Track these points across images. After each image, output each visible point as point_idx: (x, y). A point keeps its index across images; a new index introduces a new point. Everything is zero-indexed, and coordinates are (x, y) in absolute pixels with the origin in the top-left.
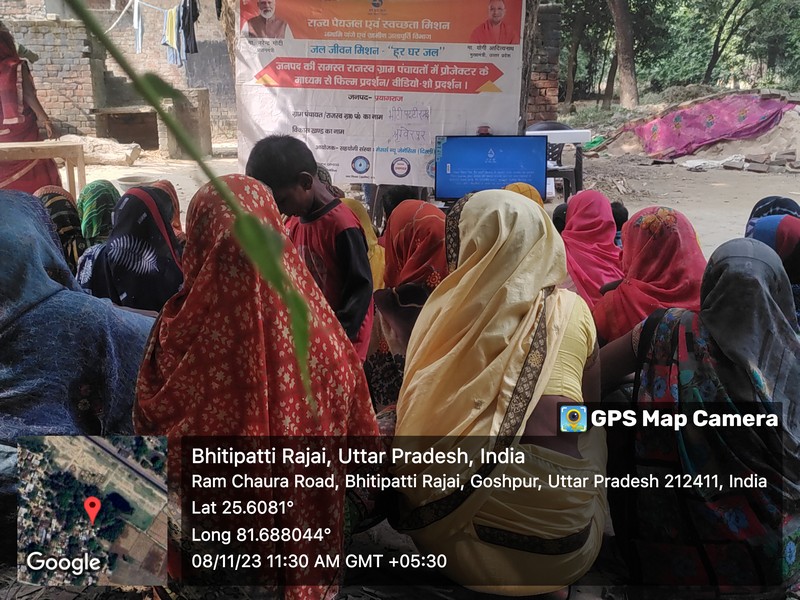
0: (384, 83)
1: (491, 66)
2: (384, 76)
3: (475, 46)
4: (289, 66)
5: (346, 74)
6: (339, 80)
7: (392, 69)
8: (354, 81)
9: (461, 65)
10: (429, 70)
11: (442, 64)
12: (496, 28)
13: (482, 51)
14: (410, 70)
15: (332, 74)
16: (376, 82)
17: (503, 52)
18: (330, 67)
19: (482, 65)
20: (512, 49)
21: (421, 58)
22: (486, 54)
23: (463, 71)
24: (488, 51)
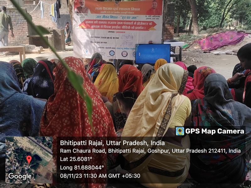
0: (119, 27)
1: (153, 22)
3: (148, 16)
8: (110, 27)
11: (137, 22)
12: (154, 10)
13: (150, 17)
15: (103, 25)
16: (117, 27)
17: (157, 18)
18: (102, 22)
19: (150, 22)
20: (159, 17)
21: (131, 20)
22: (151, 18)
23: (144, 24)
24: (152, 17)
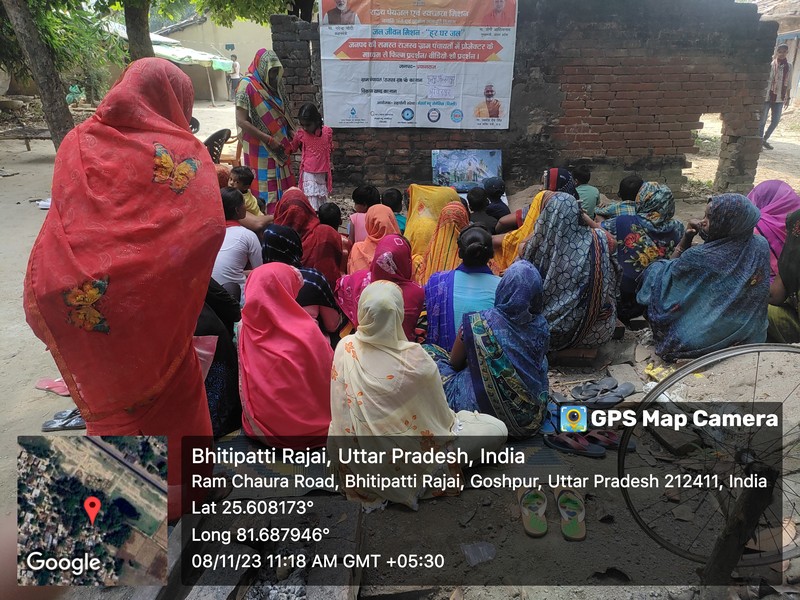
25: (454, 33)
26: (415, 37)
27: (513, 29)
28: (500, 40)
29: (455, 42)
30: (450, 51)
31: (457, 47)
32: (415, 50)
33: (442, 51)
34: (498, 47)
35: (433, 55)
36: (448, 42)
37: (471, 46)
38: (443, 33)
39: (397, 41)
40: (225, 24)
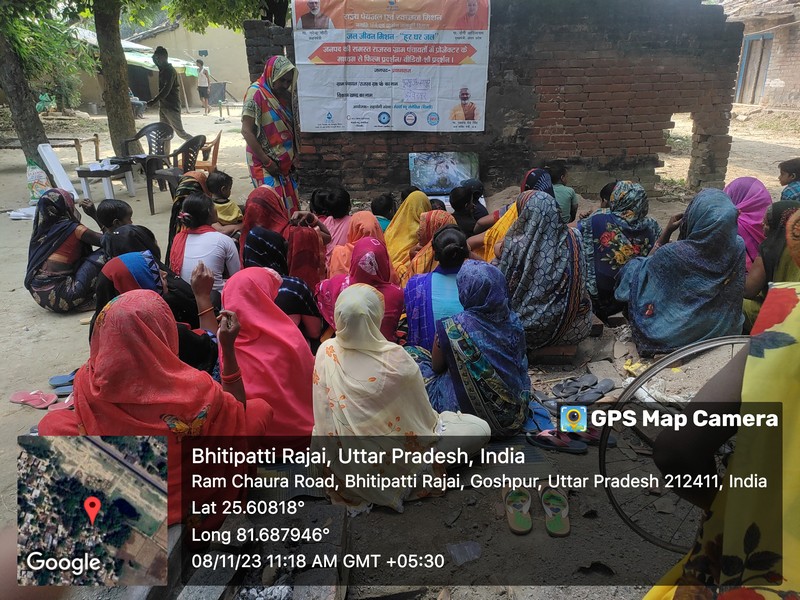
2: (397, 55)
4: (333, 49)
5: (371, 54)
6: (368, 58)
7: (403, 50)
9: (449, 46)
10: (428, 49)
14: (416, 50)
25: (428, 37)
26: (389, 41)
27: (487, 33)
28: (473, 43)
29: (430, 46)
30: (424, 55)
31: (432, 50)
32: (390, 54)
33: (416, 55)
34: (471, 51)
35: (408, 59)
36: (423, 45)
37: (446, 50)
38: (417, 37)
39: (372, 45)
40: (198, 30)
